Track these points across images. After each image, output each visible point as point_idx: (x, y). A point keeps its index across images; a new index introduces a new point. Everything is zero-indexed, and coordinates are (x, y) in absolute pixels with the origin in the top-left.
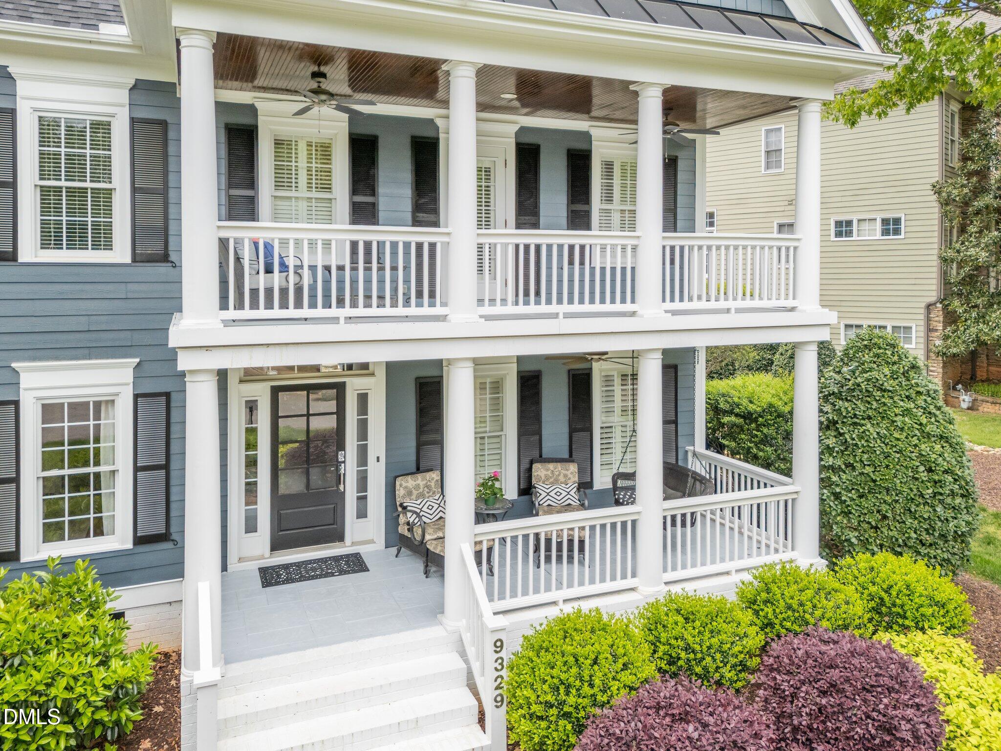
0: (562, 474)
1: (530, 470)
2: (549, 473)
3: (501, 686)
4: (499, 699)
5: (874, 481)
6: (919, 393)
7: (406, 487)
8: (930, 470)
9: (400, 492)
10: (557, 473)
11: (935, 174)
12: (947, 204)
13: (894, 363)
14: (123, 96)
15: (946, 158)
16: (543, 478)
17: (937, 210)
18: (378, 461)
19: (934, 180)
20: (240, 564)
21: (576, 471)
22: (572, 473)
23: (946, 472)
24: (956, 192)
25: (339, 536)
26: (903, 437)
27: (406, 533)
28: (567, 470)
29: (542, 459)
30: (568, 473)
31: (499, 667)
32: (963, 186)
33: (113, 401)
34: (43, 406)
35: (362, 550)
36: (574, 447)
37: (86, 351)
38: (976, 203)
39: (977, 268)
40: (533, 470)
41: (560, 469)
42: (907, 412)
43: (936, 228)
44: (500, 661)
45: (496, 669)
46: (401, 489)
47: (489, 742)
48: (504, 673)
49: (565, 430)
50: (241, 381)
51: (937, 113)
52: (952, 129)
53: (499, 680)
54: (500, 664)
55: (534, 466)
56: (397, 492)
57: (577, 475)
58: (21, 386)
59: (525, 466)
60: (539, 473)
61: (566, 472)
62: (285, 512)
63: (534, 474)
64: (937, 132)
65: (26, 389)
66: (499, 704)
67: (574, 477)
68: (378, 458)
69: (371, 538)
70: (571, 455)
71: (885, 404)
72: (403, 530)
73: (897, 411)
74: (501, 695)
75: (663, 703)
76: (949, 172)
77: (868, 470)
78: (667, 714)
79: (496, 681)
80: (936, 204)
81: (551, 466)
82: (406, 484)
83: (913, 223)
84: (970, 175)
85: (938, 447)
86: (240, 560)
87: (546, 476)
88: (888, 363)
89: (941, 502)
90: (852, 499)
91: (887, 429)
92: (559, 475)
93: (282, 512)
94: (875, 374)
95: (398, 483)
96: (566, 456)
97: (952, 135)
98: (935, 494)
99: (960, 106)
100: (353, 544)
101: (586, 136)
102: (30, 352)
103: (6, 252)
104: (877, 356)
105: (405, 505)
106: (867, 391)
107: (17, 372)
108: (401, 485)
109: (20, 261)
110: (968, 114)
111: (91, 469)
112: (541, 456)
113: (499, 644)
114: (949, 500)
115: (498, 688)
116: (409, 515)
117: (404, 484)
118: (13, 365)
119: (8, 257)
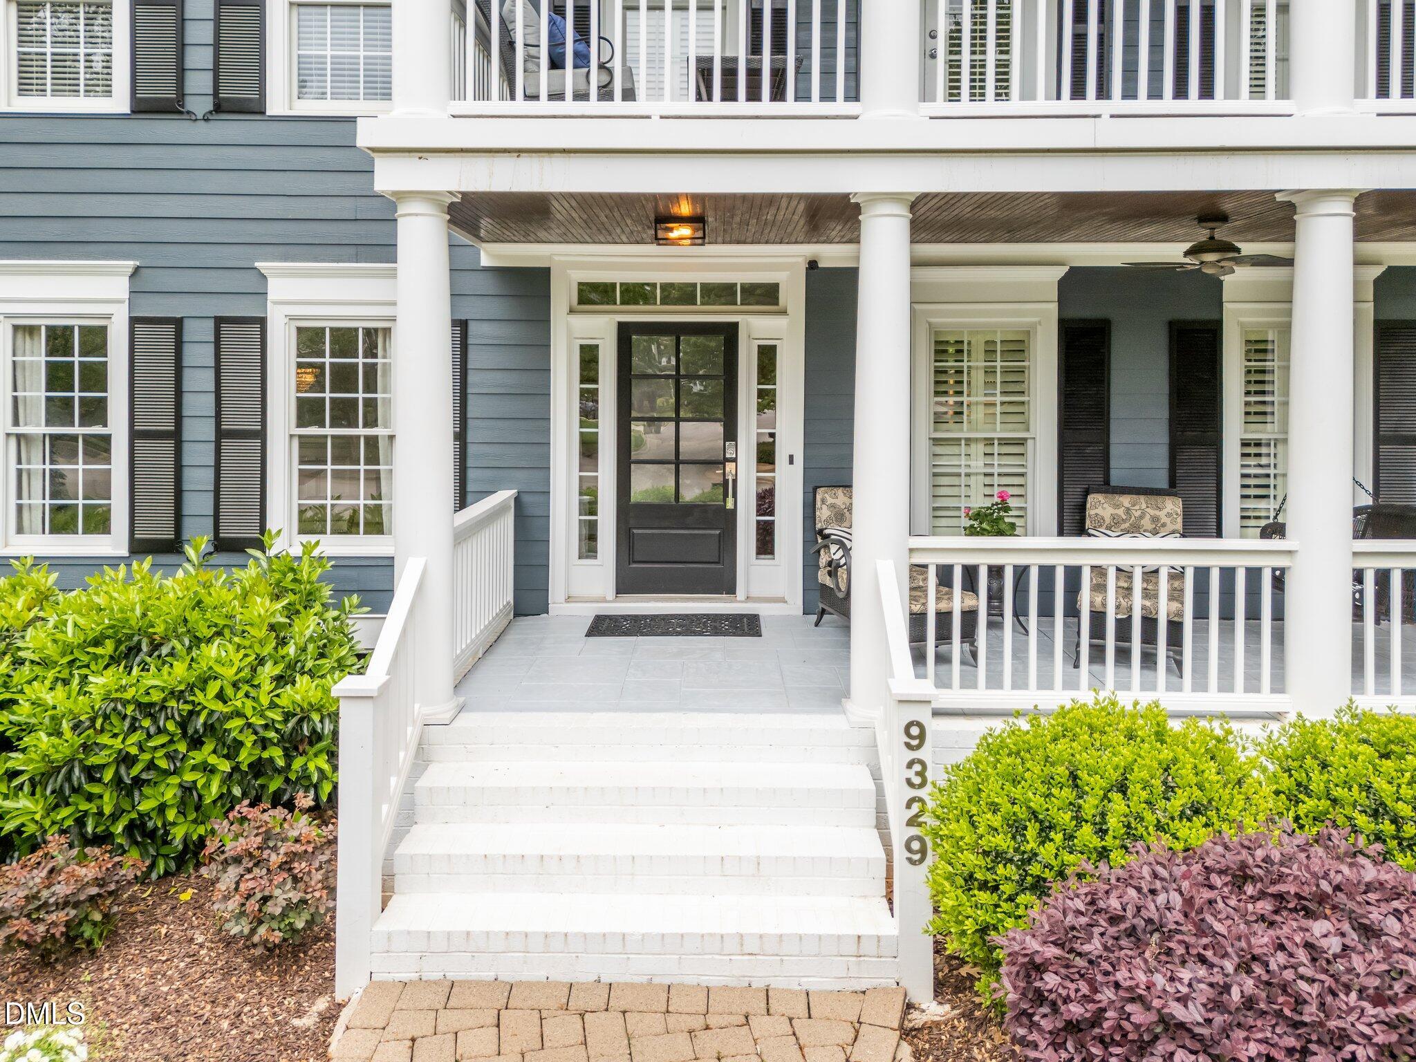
0: (1148, 517)
1: (1082, 508)
2: (1121, 512)
3: (921, 820)
4: (916, 845)
7: (833, 506)
9: (823, 513)
10: (1138, 514)
16: (1108, 521)
18: (791, 462)
20: (568, 605)
21: (1180, 511)
22: (1168, 515)
25: (727, 586)
27: (828, 582)
28: (1160, 509)
29: (1107, 487)
30: (1162, 514)
31: (917, 780)
33: (389, 329)
34: (299, 330)
35: (763, 610)
36: (1179, 472)
37: (352, 250)
40: (1088, 506)
41: (1144, 506)
44: (917, 767)
45: (909, 782)
46: (824, 507)
47: (896, 932)
48: (926, 796)
49: (1161, 436)
50: (572, 311)
53: (916, 807)
54: (917, 774)
55: (1090, 498)
56: (817, 513)
57: (1180, 520)
58: (270, 297)
59: (1072, 498)
60: (1099, 511)
61: (1157, 513)
62: (640, 531)
63: (1090, 512)
65: (275, 303)
66: (917, 857)
67: (1174, 522)
68: (791, 458)
69: (780, 595)
70: (1173, 482)
72: (823, 577)
74: (920, 839)
75: (1256, 870)
78: (1262, 895)
79: (909, 806)
81: (1126, 500)
82: (833, 501)
86: (569, 599)
87: (1113, 517)
92: (1141, 517)
93: (635, 531)
95: (818, 497)
96: (1164, 484)
100: (748, 599)
102: (281, 248)
103: (249, 99)
105: (827, 532)
107: (265, 277)
108: (823, 501)
109: (268, 114)
111: (361, 431)
112: (1107, 482)
113: (915, 731)
115: (915, 821)
116: (834, 548)
117: (830, 501)
118: (257, 264)
119: (253, 108)
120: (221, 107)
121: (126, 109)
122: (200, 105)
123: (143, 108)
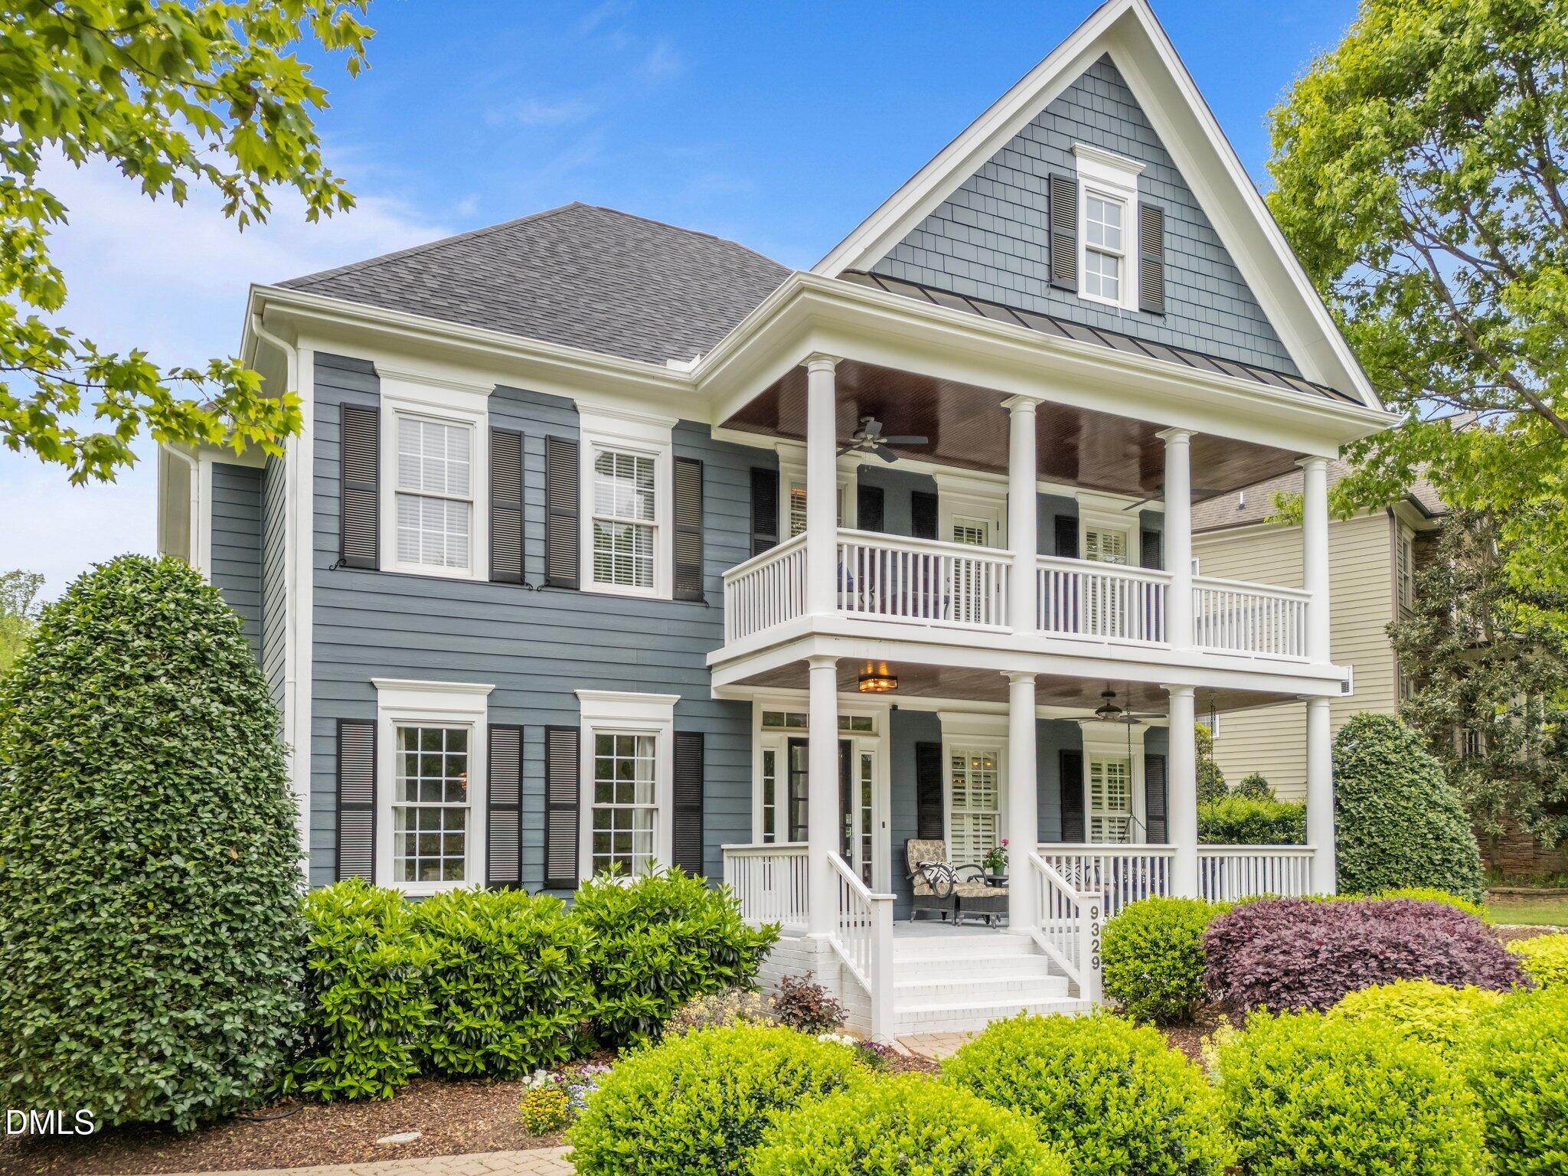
3: (1097, 949)
4: (1095, 961)
5: (1383, 851)
6: (1423, 766)
7: (919, 850)
8: (1437, 838)
9: (914, 854)
11: (1387, 613)
12: (1404, 650)
13: (1396, 739)
14: (667, 435)
15: (1400, 598)
17: (1391, 659)
18: (883, 826)
19: (1388, 622)
23: (1453, 840)
24: (1416, 633)
26: (1411, 805)
31: (1096, 932)
32: (1423, 626)
33: (653, 739)
34: (598, 736)
37: (635, 684)
38: (1439, 647)
39: (1445, 722)
42: (1412, 783)
43: (1392, 681)
44: (1095, 927)
45: (1093, 934)
46: (915, 850)
48: (1098, 938)
51: (1388, 541)
52: (1405, 562)
53: (1095, 944)
54: (1095, 929)
56: (909, 855)
58: (582, 713)
64: (1388, 563)
65: (585, 717)
66: (1097, 965)
68: (883, 824)
71: (1390, 776)
73: (1403, 781)
74: (1096, 958)
76: (1405, 613)
77: (1376, 840)
79: (1093, 944)
80: (1391, 652)
83: (1364, 676)
84: (1431, 614)
85: (1443, 817)
88: (1390, 738)
89: (1450, 869)
90: (1362, 872)
91: (1394, 799)
94: (1377, 748)
95: (910, 845)
97: (1405, 569)
98: (1444, 860)
99: (1413, 535)
101: (1073, 504)
103: (570, 579)
104: (1379, 732)
105: (922, 864)
106: (1372, 766)
107: (579, 699)
108: (914, 847)
109: (581, 590)
110: (1422, 546)
111: (636, 806)
113: (1095, 911)
114: (1456, 868)
115: (1095, 951)
117: (917, 847)
118: (578, 691)
119: (571, 585)
120: (550, 583)
121: (486, 578)
122: (537, 580)
123: (497, 579)
